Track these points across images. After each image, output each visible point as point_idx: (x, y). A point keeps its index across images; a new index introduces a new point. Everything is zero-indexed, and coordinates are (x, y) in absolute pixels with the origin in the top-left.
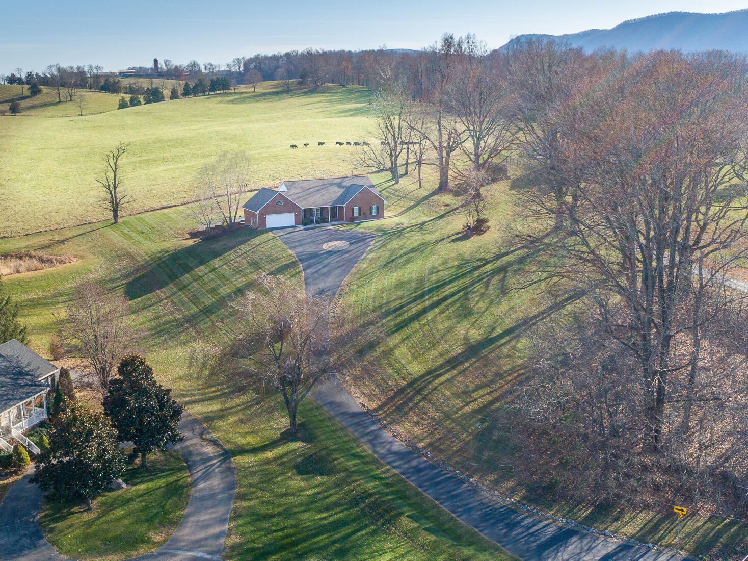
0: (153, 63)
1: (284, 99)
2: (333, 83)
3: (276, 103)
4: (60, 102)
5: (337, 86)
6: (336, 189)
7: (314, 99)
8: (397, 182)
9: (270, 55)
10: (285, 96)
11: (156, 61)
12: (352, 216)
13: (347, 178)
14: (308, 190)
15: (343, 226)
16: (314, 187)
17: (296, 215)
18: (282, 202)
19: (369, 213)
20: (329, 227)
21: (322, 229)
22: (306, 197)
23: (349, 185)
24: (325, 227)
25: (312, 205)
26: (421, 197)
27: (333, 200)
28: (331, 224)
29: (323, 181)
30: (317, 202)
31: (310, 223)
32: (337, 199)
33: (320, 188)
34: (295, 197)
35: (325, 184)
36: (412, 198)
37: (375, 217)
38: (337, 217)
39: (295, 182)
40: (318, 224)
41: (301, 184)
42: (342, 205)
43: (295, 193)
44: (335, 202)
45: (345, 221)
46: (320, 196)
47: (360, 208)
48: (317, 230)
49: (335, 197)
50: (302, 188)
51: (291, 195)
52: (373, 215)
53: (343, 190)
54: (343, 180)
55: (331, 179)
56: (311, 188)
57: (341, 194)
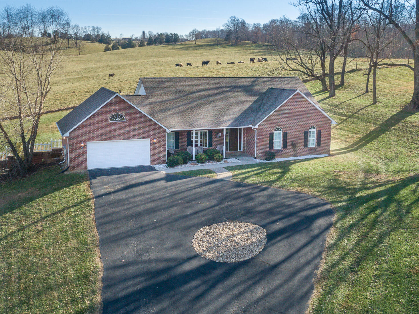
0: (142, 33)
1: (215, 48)
2: (248, 41)
3: (208, 51)
4: (69, 47)
5: (251, 43)
6: (241, 96)
7: (236, 49)
8: (332, 95)
9: (211, 30)
10: (216, 47)
11: (144, 32)
12: (269, 149)
13: (261, 78)
14: (187, 95)
15: (252, 173)
16: (200, 91)
17: (154, 143)
18: (124, 116)
19: (302, 143)
20: (222, 173)
21: (207, 179)
22: (182, 108)
23: (265, 90)
24: (213, 174)
25: (192, 125)
26: (385, 118)
27: (233, 116)
28: (226, 165)
29: (217, 81)
30: (201, 119)
31: (184, 161)
32: (241, 115)
33: (210, 92)
34: (157, 107)
35: (222, 87)
36: (368, 119)
37: (313, 151)
38: (240, 149)
39: (164, 80)
40: (199, 164)
41: (175, 84)
42: (250, 126)
43: (160, 100)
44: (236, 119)
45: (255, 158)
46: (209, 108)
47: (287, 133)
48: (193, 180)
49: (237, 111)
50: (176, 91)
51: (150, 104)
52: (309, 147)
53: (254, 99)
54: (255, 81)
55: (233, 79)
56: (194, 93)
57: (249, 105)
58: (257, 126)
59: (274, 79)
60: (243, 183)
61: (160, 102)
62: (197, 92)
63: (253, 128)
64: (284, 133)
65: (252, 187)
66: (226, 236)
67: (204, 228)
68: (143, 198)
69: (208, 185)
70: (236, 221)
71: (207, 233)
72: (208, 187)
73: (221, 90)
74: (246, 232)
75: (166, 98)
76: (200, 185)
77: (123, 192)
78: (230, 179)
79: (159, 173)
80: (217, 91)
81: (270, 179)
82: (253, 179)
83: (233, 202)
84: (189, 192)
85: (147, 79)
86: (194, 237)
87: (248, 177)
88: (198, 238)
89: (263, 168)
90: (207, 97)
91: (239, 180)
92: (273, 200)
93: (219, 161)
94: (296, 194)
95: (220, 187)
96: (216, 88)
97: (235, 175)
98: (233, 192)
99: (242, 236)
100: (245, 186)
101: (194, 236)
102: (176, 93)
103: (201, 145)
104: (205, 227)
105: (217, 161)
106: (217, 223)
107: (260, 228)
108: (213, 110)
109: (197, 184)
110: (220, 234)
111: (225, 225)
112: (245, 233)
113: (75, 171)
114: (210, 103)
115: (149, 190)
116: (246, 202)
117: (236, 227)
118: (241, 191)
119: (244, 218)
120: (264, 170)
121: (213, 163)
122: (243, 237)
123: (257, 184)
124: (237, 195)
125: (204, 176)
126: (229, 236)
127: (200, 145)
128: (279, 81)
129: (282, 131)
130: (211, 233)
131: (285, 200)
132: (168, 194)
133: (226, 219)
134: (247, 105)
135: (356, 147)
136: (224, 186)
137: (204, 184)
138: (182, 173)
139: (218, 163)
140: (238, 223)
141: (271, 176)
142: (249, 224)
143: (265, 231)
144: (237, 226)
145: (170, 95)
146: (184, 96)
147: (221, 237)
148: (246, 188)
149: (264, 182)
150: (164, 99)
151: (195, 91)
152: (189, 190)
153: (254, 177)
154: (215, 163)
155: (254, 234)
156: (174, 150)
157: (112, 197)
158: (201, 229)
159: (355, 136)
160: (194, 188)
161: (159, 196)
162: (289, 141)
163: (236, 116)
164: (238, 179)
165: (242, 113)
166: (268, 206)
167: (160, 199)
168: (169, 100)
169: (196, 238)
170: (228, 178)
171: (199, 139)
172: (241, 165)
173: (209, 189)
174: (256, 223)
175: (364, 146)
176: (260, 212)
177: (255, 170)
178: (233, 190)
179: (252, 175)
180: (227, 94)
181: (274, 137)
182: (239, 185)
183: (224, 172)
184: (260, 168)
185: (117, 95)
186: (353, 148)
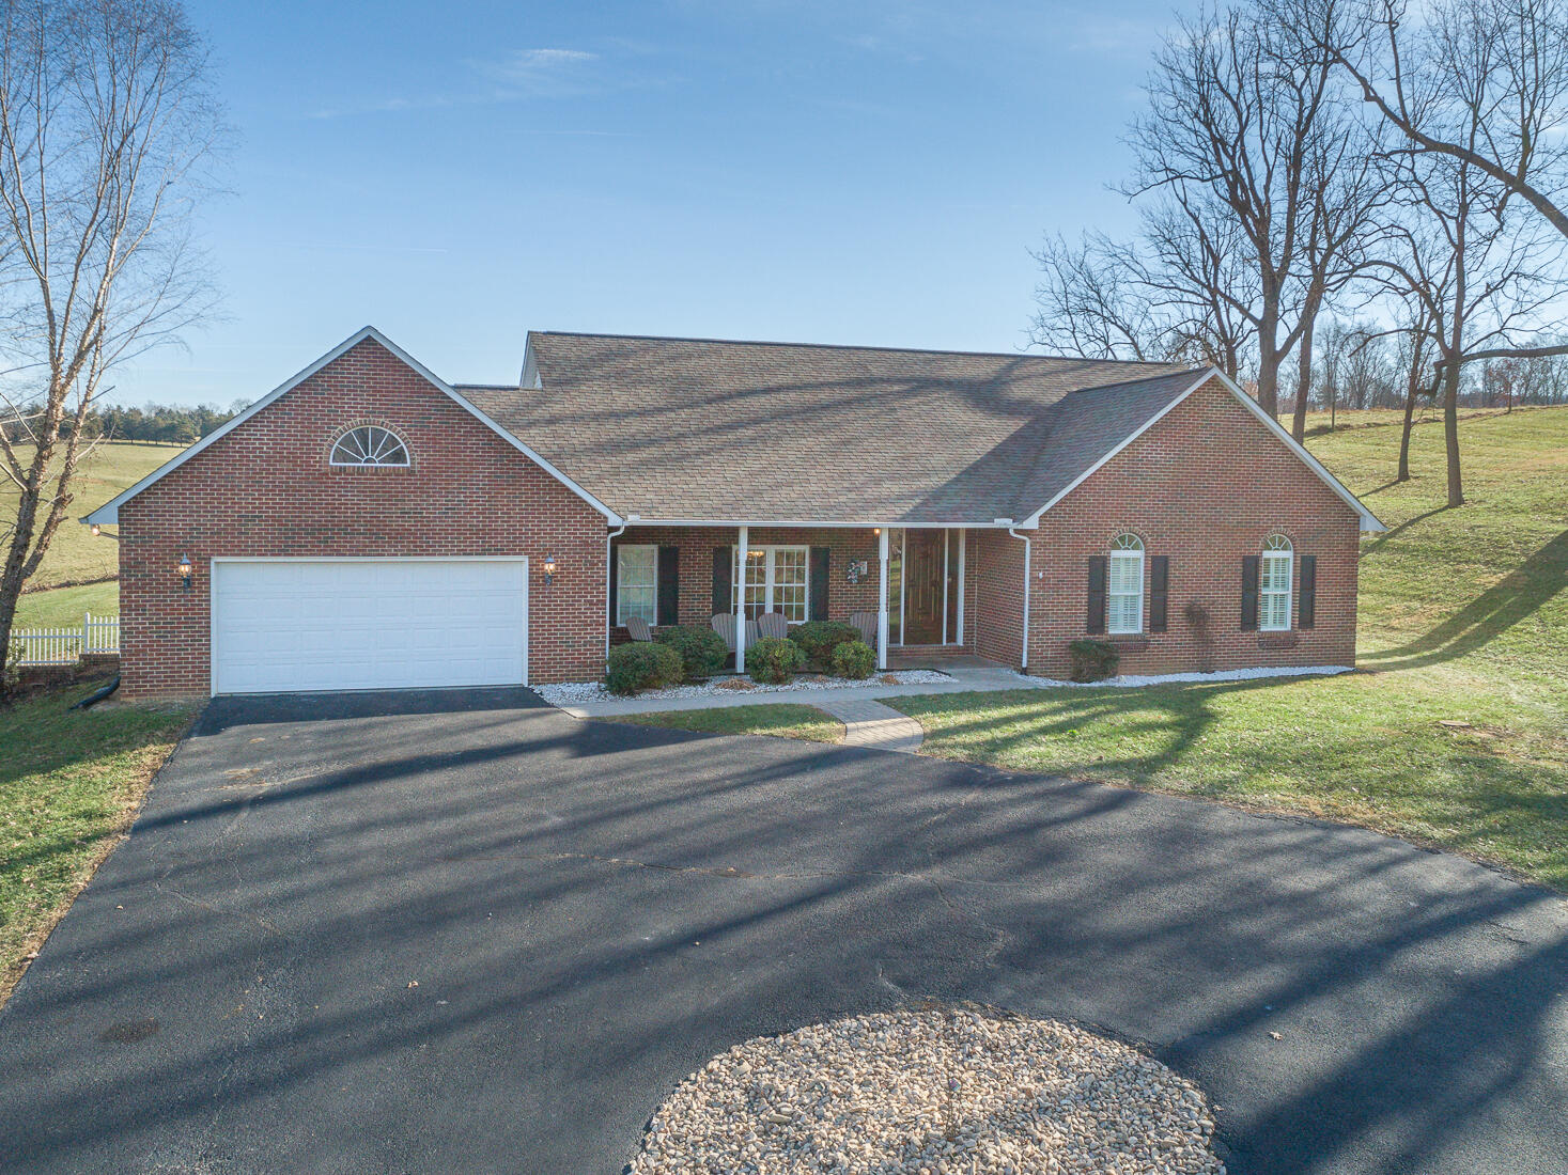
12: (1089, 632)
13: (1036, 361)
14: (721, 398)
15: (1027, 726)
16: (779, 389)
17: (549, 579)
18: (403, 444)
19: (1234, 611)
20: (870, 723)
21: (788, 745)
22: (693, 445)
23: (1056, 400)
24: (822, 726)
25: (735, 507)
26: (1531, 542)
27: (924, 483)
28: (890, 692)
29: (855, 359)
30: (779, 485)
31: (686, 668)
32: (957, 480)
33: (824, 396)
34: (583, 435)
35: (872, 381)
36: (1455, 551)
37: (1279, 647)
38: (952, 637)
39: (631, 345)
40: (762, 687)
41: (673, 359)
42: (1000, 523)
43: (600, 408)
44: (937, 495)
45: (1024, 672)
46: (817, 448)
47: (1166, 560)
48: (717, 750)
49: (942, 464)
50: (675, 382)
51: (552, 421)
52: (1263, 629)
53: (1013, 425)
54: (1010, 368)
55: (921, 356)
56: (752, 392)
57: (991, 447)
58: (1032, 523)
59: (1088, 367)
60: (982, 766)
61: (596, 417)
62: (768, 391)
63: (1016, 531)
64: (1154, 559)
65: (1039, 788)
66: (893, 1134)
67: (737, 1051)
68: (409, 834)
69: (793, 773)
70: (962, 1007)
71: (755, 1095)
72: (791, 784)
73: (868, 391)
74: (1050, 1109)
75: (630, 404)
76: (753, 773)
77: (314, 802)
78: (914, 749)
79: (553, 717)
80: (851, 393)
81: (1126, 754)
82: (1034, 749)
83: (938, 874)
84: (684, 808)
85: (556, 337)
86: (648, 1129)
87: (1009, 742)
88: (677, 1139)
89: (1077, 707)
90: (809, 412)
91: (961, 754)
92: (1184, 863)
93: (857, 677)
94: (1311, 834)
95: (860, 784)
96: (848, 384)
97: (940, 731)
98: (933, 812)
99: (1023, 1144)
100: (999, 782)
101: (655, 1121)
102: (674, 390)
103: (777, 609)
104: (741, 1041)
105: (849, 678)
106: (829, 1015)
107: (1148, 1066)
108: (834, 454)
109: (735, 769)
110: (851, 1120)
111: (890, 1038)
112: (1042, 1110)
113: (143, 701)
114: (819, 431)
115: (463, 794)
116: (1019, 871)
117: (970, 1055)
118: (975, 811)
119: (1023, 980)
120: (1082, 713)
121: (830, 685)
122: (1029, 1149)
123: (1064, 773)
124: (958, 832)
125: (777, 731)
126: (917, 1138)
127: (775, 611)
128: (1109, 372)
129: (1146, 550)
130: (784, 1096)
131: (1259, 869)
132: (560, 814)
133: (891, 986)
134: (983, 446)
135: (1447, 644)
136: (881, 783)
137: (770, 768)
138: (665, 719)
139: (854, 684)
140: (982, 1024)
141: (1129, 740)
142: (1058, 1029)
143: (1198, 1096)
144: (979, 1049)
145: (648, 396)
146: (709, 401)
147: (853, 1145)
148: (1008, 795)
149: (1099, 767)
150: (617, 407)
151: (760, 386)
152: (681, 800)
153: (1039, 744)
154: (836, 685)
155: (1114, 1123)
156: (652, 629)
157: (232, 828)
158: (714, 1065)
159: (1422, 610)
160: (717, 788)
161: (504, 825)
162: (1177, 599)
163: (935, 482)
164: (953, 747)
165: (963, 473)
166: (1168, 903)
167: (504, 843)
168: (642, 413)
169: (661, 1138)
170: (903, 745)
171: (770, 583)
172: (962, 694)
173: (801, 795)
174: (1113, 1024)
175: (1484, 642)
176: (1123, 943)
177: (1039, 715)
178: (935, 800)
179: (1028, 735)
180: (896, 405)
181: (1112, 574)
182: (964, 777)
183: (883, 718)
184: (1056, 704)
185: (369, 336)
186: (1437, 650)
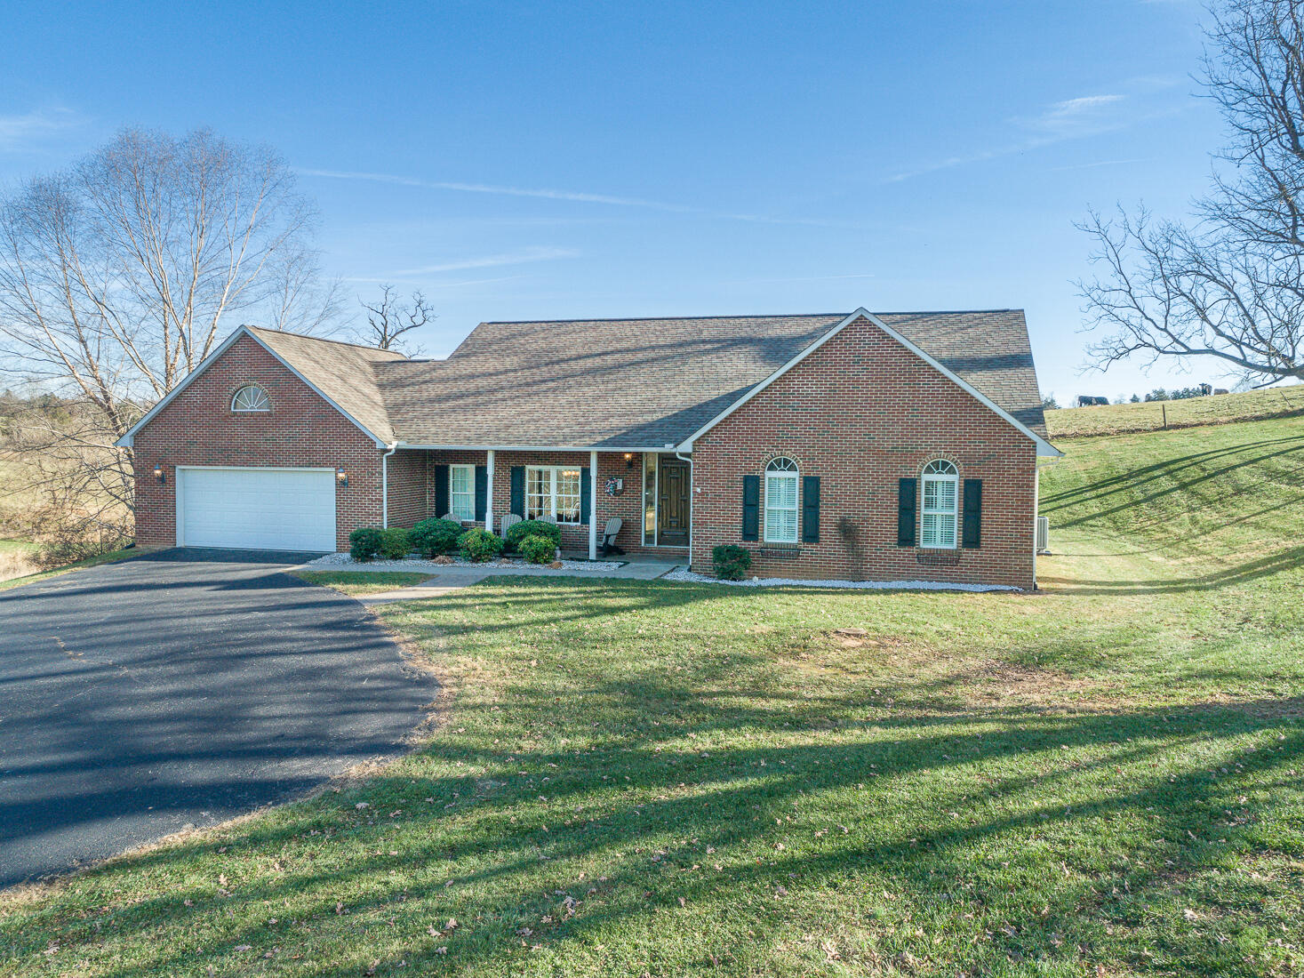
12: (743, 539)
17: (347, 483)
18: (267, 397)
19: (891, 528)
27: (643, 418)
32: (675, 415)
35: (694, 342)
37: (941, 564)
42: (669, 447)
43: (467, 372)
44: (646, 426)
45: (690, 569)
49: (677, 402)
50: (541, 350)
51: (428, 381)
52: (922, 546)
57: (738, 389)
58: (687, 448)
61: (459, 377)
63: (681, 454)
73: (682, 350)
75: (492, 367)
96: (671, 345)
102: (533, 356)
103: (560, 513)
113: (145, 547)
114: (606, 382)
129: (800, 472)
134: (732, 387)
145: (510, 362)
150: (480, 370)
162: (829, 516)
163: (657, 416)
168: (493, 373)
171: (554, 494)
180: (692, 359)
181: (766, 493)
